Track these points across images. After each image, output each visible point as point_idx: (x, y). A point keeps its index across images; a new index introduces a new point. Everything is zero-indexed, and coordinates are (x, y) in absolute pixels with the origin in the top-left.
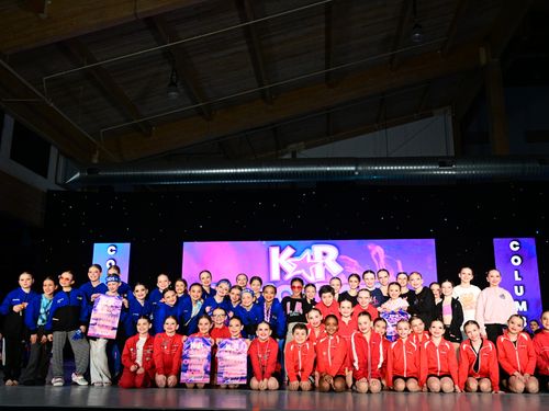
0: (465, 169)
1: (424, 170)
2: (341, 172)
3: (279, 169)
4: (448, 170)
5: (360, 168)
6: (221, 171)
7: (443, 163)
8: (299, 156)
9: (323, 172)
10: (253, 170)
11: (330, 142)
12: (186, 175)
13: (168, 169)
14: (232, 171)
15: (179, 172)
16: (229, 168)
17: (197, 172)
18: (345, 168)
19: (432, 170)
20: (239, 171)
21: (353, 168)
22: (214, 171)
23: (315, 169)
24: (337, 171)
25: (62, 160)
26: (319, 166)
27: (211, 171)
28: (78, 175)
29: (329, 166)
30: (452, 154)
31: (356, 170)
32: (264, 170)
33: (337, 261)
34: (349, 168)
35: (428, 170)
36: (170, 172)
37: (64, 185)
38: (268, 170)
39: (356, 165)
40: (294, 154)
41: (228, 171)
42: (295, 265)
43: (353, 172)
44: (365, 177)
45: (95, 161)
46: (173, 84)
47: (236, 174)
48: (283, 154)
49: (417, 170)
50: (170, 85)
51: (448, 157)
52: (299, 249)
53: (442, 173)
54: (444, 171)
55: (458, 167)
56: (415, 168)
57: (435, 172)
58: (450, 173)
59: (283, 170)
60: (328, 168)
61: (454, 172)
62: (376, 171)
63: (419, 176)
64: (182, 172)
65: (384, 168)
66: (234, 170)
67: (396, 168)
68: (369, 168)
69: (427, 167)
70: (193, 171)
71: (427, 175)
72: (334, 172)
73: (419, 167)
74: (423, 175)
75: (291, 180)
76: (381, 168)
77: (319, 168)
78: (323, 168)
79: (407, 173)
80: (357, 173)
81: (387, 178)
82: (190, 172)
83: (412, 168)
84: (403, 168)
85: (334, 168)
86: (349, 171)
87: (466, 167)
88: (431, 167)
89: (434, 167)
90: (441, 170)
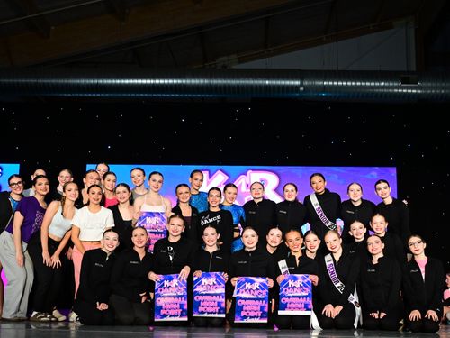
0: (432, 88)
1: (383, 87)
2: (283, 86)
3: (206, 81)
4: (412, 88)
5: (306, 83)
6: (131, 81)
7: (406, 79)
9: (261, 86)
10: (175, 81)
12: (91, 85)
14: (149, 81)
15: (83, 81)
16: (146, 78)
17: (105, 81)
19: (392, 87)
20: (157, 81)
21: (297, 83)
22: (127, 81)
23: (251, 82)
24: (279, 86)
26: (256, 78)
27: (123, 81)
29: (268, 79)
30: (414, 69)
31: (301, 85)
32: (188, 81)
33: (276, 190)
34: (292, 83)
35: (388, 87)
39: (302, 79)
41: (144, 81)
43: (296, 88)
44: (312, 94)
51: (408, 72)
53: (405, 91)
54: (407, 88)
55: (424, 84)
56: (373, 84)
57: (396, 91)
58: (414, 91)
59: (211, 82)
60: (267, 82)
61: (419, 91)
62: (325, 86)
63: (377, 94)
64: (88, 81)
65: (335, 83)
66: (152, 81)
67: (349, 83)
68: (317, 83)
69: (387, 84)
70: (101, 81)
71: (386, 94)
72: (274, 86)
73: (377, 84)
74: (382, 94)
75: (221, 96)
76: (331, 83)
77: (256, 82)
78: (260, 82)
79: (363, 90)
80: (302, 89)
81: (338, 95)
82: (96, 81)
83: (368, 84)
84: (359, 84)
85: (274, 82)
86: (292, 86)
87: (434, 84)
88: (391, 84)
89: (396, 84)
90: (403, 88)
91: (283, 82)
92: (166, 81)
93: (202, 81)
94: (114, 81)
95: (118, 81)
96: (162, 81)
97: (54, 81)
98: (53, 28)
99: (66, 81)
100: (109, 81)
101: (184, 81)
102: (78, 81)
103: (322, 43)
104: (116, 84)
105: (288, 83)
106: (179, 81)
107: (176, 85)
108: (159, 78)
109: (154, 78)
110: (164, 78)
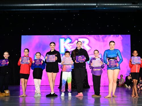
1: (125, 6)
3: (63, 5)
4: (136, 6)
5: (98, 4)
6: (36, 5)
9: (82, 6)
10: (52, 5)
13: (14, 4)
14: (43, 5)
15: (19, 5)
17: (27, 5)
20: (46, 5)
21: (95, 4)
22: (35, 5)
23: (79, 4)
31: (97, 5)
32: (57, 5)
33: (88, 45)
34: (93, 4)
35: (127, 6)
36: (15, 5)
39: (97, 3)
41: (41, 5)
42: (71, 47)
43: (95, 6)
44: (100, 8)
52: (73, 40)
53: (133, 7)
55: (140, 4)
56: (122, 4)
57: (130, 7)
58: (136, 7)
59: (65, 5)
60: (85, 4)
61: (138, 7)
62: (105, 6)
63: (123, 8)
64: (21, 5)
65: (109, 4)
66: (44, 5)
67: (114, 4)
68: (102, 4)
69: (127, 4)
70: (26, 5)
71: (127, 8)
72: (87, 6)
73: (124, 4)
74: (125, 8)
75: (68, 9)
76: (107, 4)
77: (81, 4)
79: (118, 7)
80: (97, 7)
81: (110, 9)
82: (24, 5)
83: (120, 4)
84: (117, 4)
85: (87, 4)
88: (128, 4)
89: (130, 4)
90: (132, 6)
91: (90, 4)
93: (61, 5)
95: (32, 5)
96: (47, 5)
97: (9, 5)
99: (13, 5)
100: (29, 5)
101: (55, 5)
102: (18, 5)
105: (92, 4)
106: (53, 5)
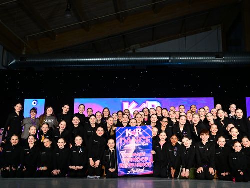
0: (230, 59)
1: (207, 59)
2: (162, 60)
3: (127, 59)
4: (220, 60)
5: (172, 58)
6: (93, 59)
7: (218, 55)
8: (137, 51)
9: (151, 60)
10: (113, 59)
11: (155, 44)
14: (101, 59)
15: (71, 60)
16: (99, 58)
17: (81, 59)
18: (164, 58)
19: (212, 59)
20: (105, 59)
21: (168, 58)
22: (91, 59)
23: (147, 58)
24: (160, 60)
25: (6, 52)
27: (89, 59)
28: (15, 61)
30: (222, 51)
31: (170, 59)
32: (119, 59)
34: (166, 58)
35: (209, 59)
37: (7, 66)
38: (121, 59)
39: (170, 57)
40: (134, 50)
43: (168, 60)
44: (175, 63)
45: (24, 53)
46: (68, 10)
47: (103, 61)
48: (128, 50)
49: (203, 59)
50: (66, 10)
51: (219, 52)
52: (140, 103)
54: (218, 60)
55: (226, 58)
56: (202, 58)
57: (213, 61)
58: (222, 61)
59: (129, 59)
60: (154, 58)
61: (224, 61)
62: (180, 60)
63: (204, 62)
65: (185, 58)
67: (192, 58)
68: (177, 58)
70: (79, 60)
71: (209, 62)
72: (157, 60)
74: (207, 62)
76: (183, 58)
77: (149, 58)
78: (151, 58)
79: (198, 61)
80: (170, 61)
81: (186, 63)
83: (200, 58)
84: (196, 58)
85: (158, 58)
86: (166, 60)
87: (231, 58)
89: (213, 58)
90: (217, 60)
91: (162, 58)
92: (109, 59)
94: (85, 59)
95: (87, 59)
96: (107, 59)
97: (58, 60)
98: (57, 35)
99: (64, 60)
100: (83, 59)
101: (117, 59)
103: (178, 37)
104: (86, 61)
106: (115, 59)
107: (113, 61)
108: (105, 57)
109: (103, 58)
110: (107, 57)
